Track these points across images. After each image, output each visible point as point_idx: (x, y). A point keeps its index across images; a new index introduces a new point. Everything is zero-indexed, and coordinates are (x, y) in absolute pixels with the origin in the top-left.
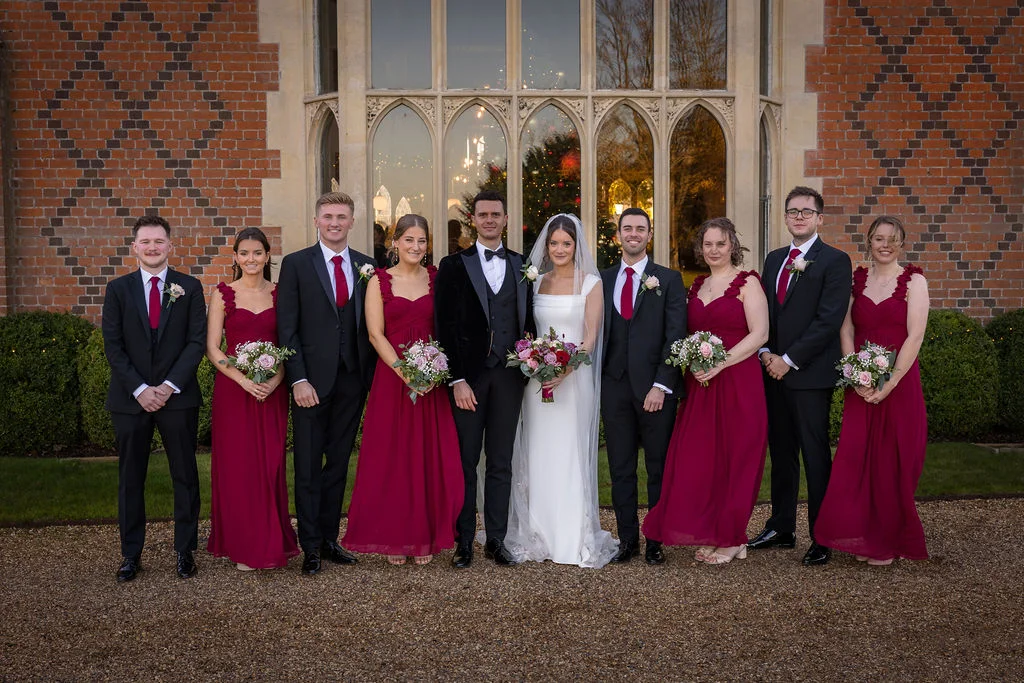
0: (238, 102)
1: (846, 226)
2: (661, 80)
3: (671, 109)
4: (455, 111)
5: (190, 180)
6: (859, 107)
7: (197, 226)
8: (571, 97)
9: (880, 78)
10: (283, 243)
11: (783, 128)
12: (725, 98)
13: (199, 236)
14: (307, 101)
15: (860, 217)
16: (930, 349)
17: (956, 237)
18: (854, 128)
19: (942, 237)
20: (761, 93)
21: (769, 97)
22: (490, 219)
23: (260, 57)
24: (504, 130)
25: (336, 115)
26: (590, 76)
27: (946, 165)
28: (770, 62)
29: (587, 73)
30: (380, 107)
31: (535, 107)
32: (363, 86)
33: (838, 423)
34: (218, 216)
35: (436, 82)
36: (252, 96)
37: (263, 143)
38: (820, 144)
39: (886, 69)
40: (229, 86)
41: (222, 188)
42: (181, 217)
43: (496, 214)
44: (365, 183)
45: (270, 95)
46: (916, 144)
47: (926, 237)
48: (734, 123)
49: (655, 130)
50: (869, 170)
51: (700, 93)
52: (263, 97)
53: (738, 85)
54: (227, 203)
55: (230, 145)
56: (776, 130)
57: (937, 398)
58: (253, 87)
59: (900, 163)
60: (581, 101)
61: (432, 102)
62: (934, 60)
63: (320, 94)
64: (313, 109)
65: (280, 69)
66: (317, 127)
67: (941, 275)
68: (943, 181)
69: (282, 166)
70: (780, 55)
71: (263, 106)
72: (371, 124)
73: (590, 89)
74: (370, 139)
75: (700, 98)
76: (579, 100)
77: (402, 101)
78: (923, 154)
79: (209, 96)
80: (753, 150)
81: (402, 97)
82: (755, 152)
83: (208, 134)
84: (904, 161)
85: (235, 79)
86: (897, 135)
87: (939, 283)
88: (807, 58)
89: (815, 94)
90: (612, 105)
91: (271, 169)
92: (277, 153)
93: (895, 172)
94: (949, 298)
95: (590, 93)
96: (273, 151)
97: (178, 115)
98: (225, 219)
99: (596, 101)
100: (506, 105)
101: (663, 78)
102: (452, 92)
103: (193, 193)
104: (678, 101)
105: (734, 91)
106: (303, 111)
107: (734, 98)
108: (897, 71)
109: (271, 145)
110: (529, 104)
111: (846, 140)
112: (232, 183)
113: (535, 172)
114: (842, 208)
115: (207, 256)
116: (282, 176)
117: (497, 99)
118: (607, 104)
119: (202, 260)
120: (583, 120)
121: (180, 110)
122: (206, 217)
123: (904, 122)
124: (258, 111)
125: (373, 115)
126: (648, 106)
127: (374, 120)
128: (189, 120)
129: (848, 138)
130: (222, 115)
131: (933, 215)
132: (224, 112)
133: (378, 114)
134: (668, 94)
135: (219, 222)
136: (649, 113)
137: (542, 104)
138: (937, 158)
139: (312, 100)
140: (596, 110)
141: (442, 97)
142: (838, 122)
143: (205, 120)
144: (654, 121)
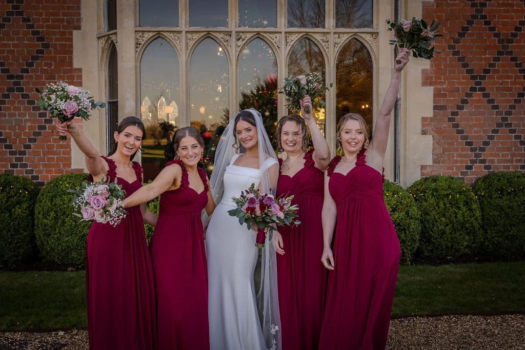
0: (54, 37)
1: (449, 118)
2: (330, 22)
3: (337, 40)
4: (194, 42)
5: (23, 88)
6: (457, 41)
7: (27, 118)
8: (271, 33)
9: (470, 23)
10: (84, 128)
12: (372, 33)
13: (28, 124)
14: (99, 36)
15: (458, 112)
16: (508, 198)
17: (519, 125)
18: (453, 55)
19: (510, 125)
23: (68, 8)
24: (227, 54)
25: (116, 44)
26: (283, 19)
27: (512, 79)
28: (399, 12)
29: (281, 16)
30: (144, 39)
31: (247, 39)
32: (133, 24)
33: (448, 247)
34: (41, 111)
35: (182, 22)
36: (64, 33)
37: (71, 64)
39: (474, 17)
40: (48, 27)
42: (17, 112)
44: (134, 89)
45: (75, 32)
46: (493, 65)
47: (499, 125)
48: (378, 50)
49: (327, 56)
50: (463, 82)
51: (356, 30)
52: (71, 34)
53: (380, 25)
55: (49, 65)
57: (514, 231)
58: (64, 27)
59: (483, 78)
60: (278, 35)
61: (179, 35)
62: (504, 11)
63: (108, 31)
64: (103, 41)
65: (82, 16)
66: (105, 54)
67: (509, 149)
68: (511, 89)
69: (83, 79)
70: (406, 8)
71: (71, 40)
72: (138, 50)
73: (283, 26)
74: (139, 59)
75: (355, 34)
76: (276, 35)
78: (497, 71)
79: (34, 33)
80: (390, 67)
81: (159, 32)
83: (34, 58)
84: (485, 76)
85: (52, 22)
86: (481, 59)
87: (508, 154)
88: (423, 10)
90: (297, 38)
91: (76, 80)
92: (80, 70)
93: (479, 83)
94: (514, 164)
95: (283, 30)
96: (77, 69)
97: (14, 46)
98: (46, 114)
99: (287, 35)
100: (228, 37)
101: (332, 19)
102: (192, 29)
103: (25, 96)
104: (341, 35)
105: (377, 29)
106: (97, 41)
107: (378, 33)
108: (481, 18)
109: (76, 65)
110: (243, 37)
111: (448, 62)
113: (249, 84)
114: (446, 106)
115: (34, 137)
116: (83, 86)
117: (221, 33)
118: (294, 37)
119: (31, 140)
120: (279, 47)
121: (16, 42)
122: (33, 112)
123: (485, 51)
124: (67, 43)
125: (140, 44)
126: (322, 39)
127: (140, 47)
128: (22, 49)
129: (449, 61)
130: (44, 46)
131: (504, 111)
132: (45, 44)
133: (143, 43)
134: (334, 31)
135: (41, 115)
136: (322, 43)
137: (252, 37)
138: (507, 74)
139: (101, 35)
140: (288, 41)
141: (186, 32)
142: (443, 51)
143: (32, 49)
144: (325, 49)
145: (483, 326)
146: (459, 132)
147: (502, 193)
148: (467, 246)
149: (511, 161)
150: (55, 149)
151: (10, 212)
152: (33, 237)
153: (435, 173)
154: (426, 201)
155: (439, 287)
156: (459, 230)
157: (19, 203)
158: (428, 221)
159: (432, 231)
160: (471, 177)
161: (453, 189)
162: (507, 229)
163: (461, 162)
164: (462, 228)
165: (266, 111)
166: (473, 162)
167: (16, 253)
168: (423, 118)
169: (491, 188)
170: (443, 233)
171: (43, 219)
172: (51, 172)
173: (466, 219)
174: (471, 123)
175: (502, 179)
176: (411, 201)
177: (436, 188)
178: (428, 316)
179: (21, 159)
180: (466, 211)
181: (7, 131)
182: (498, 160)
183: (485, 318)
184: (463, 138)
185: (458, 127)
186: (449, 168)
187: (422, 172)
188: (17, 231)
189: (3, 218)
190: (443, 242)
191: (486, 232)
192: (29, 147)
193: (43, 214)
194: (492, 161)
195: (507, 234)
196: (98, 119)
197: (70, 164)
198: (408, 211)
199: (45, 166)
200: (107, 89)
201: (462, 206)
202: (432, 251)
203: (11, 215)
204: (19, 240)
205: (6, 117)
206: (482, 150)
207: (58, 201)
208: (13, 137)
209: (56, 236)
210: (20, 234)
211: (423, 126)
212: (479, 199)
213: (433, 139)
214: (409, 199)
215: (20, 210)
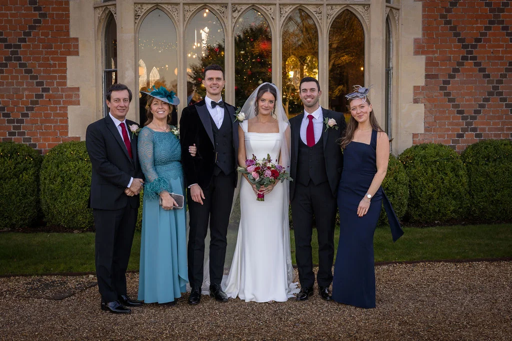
0: (51, 6)
1: (440, 87)
3: (330, 12)
4: (191, 13)
5: (21, 57)
6: (448, 11)
7: (25, 86)
8: (265, 4)
10: (81, 97)
11: (400, 25)
12: (364, 5)
13: (26, 93)
14: (96, 6)
15: (449, 81)
16: (493, 164)
17: (509, 94)
18: (445, 24)
19: (501, 94)
20: (386, 2)
21: (391, 5)
22: (215, 81)
24: (223, 25)
25: (115, 15)
27: (503, 48)
30: (143, 10)
31: (242, 10)
33: (435, 212)
34: (38, 80)
36: (61, 3)
37: (68, 33)
38: (424, 35)
41: (41, 62)
42: (15, 81)
43: (218, 79)
44: (134, 59)
45: (71, 2)
46: (485, 34)
47: (490, 94)
48: (370, 22)
49: (320, 27)
50: (454, 51)
51: (348, 2)
52: (67, 3)
54: (44, 72)
55: (47, 35)
56: (396, 26)
57: (498, 196)
59: (474, 47)
60: (272, 7)
61: (177, 7)
63: (104, 2)
64: (100, 11)
66: (102, 24)
67: (500, 118)
68: (501, 58)
69: (80, 48)
71: (68, 9)
72: (137, 21)
74: (137, 31)
75: (348, 5)
76: (271, 6)
77: (157, 6)
78: (489, 40)
79: (32, 3)
80: (381, 38)
81: (157, 4)
82: (383, 39)
83: (31, 28)
84: (477, 45)
86: (473, 28)
87: (499, 122)
89: (420, 3)
90: (292, 9)
91: (72, 50)
92: (76, 39)
93: (471, 52)
94: (505, 132)
95: (278, 2)
96: (74, 38)
97: (12, 15)
98: (43, 82)
99: (281, 7)
100: (224, 9)
102: (189, 1)
103: (22, 65)
104: (334, 7)
105: (369, 1)
106: (94, 12)
107: (369, 5)
109: (72, 35)
110: (239, 9)
111: (440, 32)
112: (48, 59)
113: (242, 52)
114: (438, 75)
115: (32, 106)
116: (80, 55)
117: (218, 5)
118: (288, 9)
119: (28, 109)
120: (273, 19)
121: (13, 12)
122: (31, 81)
123: (477, 21)
124: (64, 13)
125: (138, 16)
126: (315, 10)
127: (139, 19)
128: (19, 18)
129: (441, 30)
130: (41, 15)
131: (495, 79)
132: (41, 13)
133: (142, 15)
134: (327, 3)
135: (39, 84)
136: (315, 15)
137: (247, 8)
138: (498, 43)
139: (99, 5)
140: (282, 12)
141: (184, 4)
142: (435, 20)
143: (29, 19)
144: (319, 20)
145: (453, 270)
146: (450, 100)
147: (488, 160)
148: (454, 211)
149: (502, 129)
150: (52, 118)
151: (18, 177)
152: (38, 202)
153: (426, 141)
154: (414, 167)
155: (421, 243)
156: (446, 195)
157: (25, 169)
158: (416, 187)
159: (420, 196)
160: (462, 145)
161: (441, 157)
162: (493, 195)
163: (453, 130)
164: (449, 193)
165: (259, 80)
166: (464, 130)
167: (23, 217)
168: (414, 87)
169: (478, 155)
170: (430, 198)
171: (49, 184)
172: (48, 140)
173: (452, 185)
174: (462, 91)
175: (489, 146)
176: (400, 167)
177: (425, 156)
178: (406, 263)
179: (19, 128)
180: (453, 177)
181: (5, 99)
182: (489, 128)
183: (456, 265)
184: (454, 106)
185: (450, 96)
186: (440, 136)
187: (413, 140)
188: (25, 196)
189: (12, 183)
190: (430, 207)
191: (473, 198)
192: (26, 115)
193: (50, 179)
194: (484, 130)
195: (492, 199)
196: (95, 88)
197: (67, 132)
198: (396, 176)
199: (42, 134)
200: (104, 57)
201: (449, 172)
202: (420, 215)
203: (19, 180)
204: (27, 205)
205: (4, 86)
206: (474, 118)
207: (64, 167)
208: (11, 106)
209: (63, 200)
210: (27, 199)
211: (415, 94)
212: (467, 166)
213: (425, 108)
214: (398, 165)
215: (27, 176)
